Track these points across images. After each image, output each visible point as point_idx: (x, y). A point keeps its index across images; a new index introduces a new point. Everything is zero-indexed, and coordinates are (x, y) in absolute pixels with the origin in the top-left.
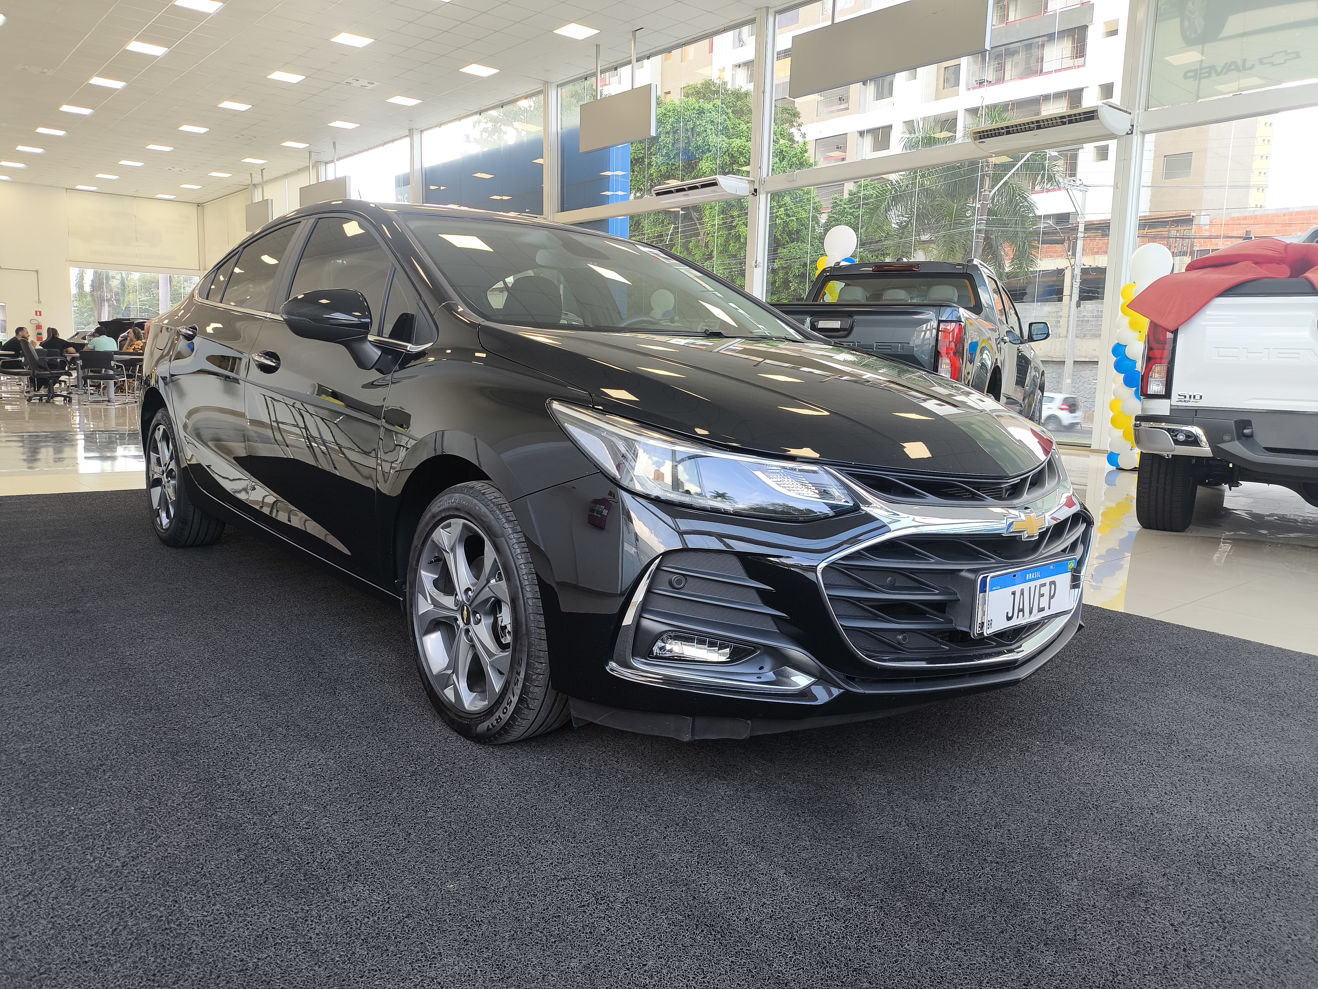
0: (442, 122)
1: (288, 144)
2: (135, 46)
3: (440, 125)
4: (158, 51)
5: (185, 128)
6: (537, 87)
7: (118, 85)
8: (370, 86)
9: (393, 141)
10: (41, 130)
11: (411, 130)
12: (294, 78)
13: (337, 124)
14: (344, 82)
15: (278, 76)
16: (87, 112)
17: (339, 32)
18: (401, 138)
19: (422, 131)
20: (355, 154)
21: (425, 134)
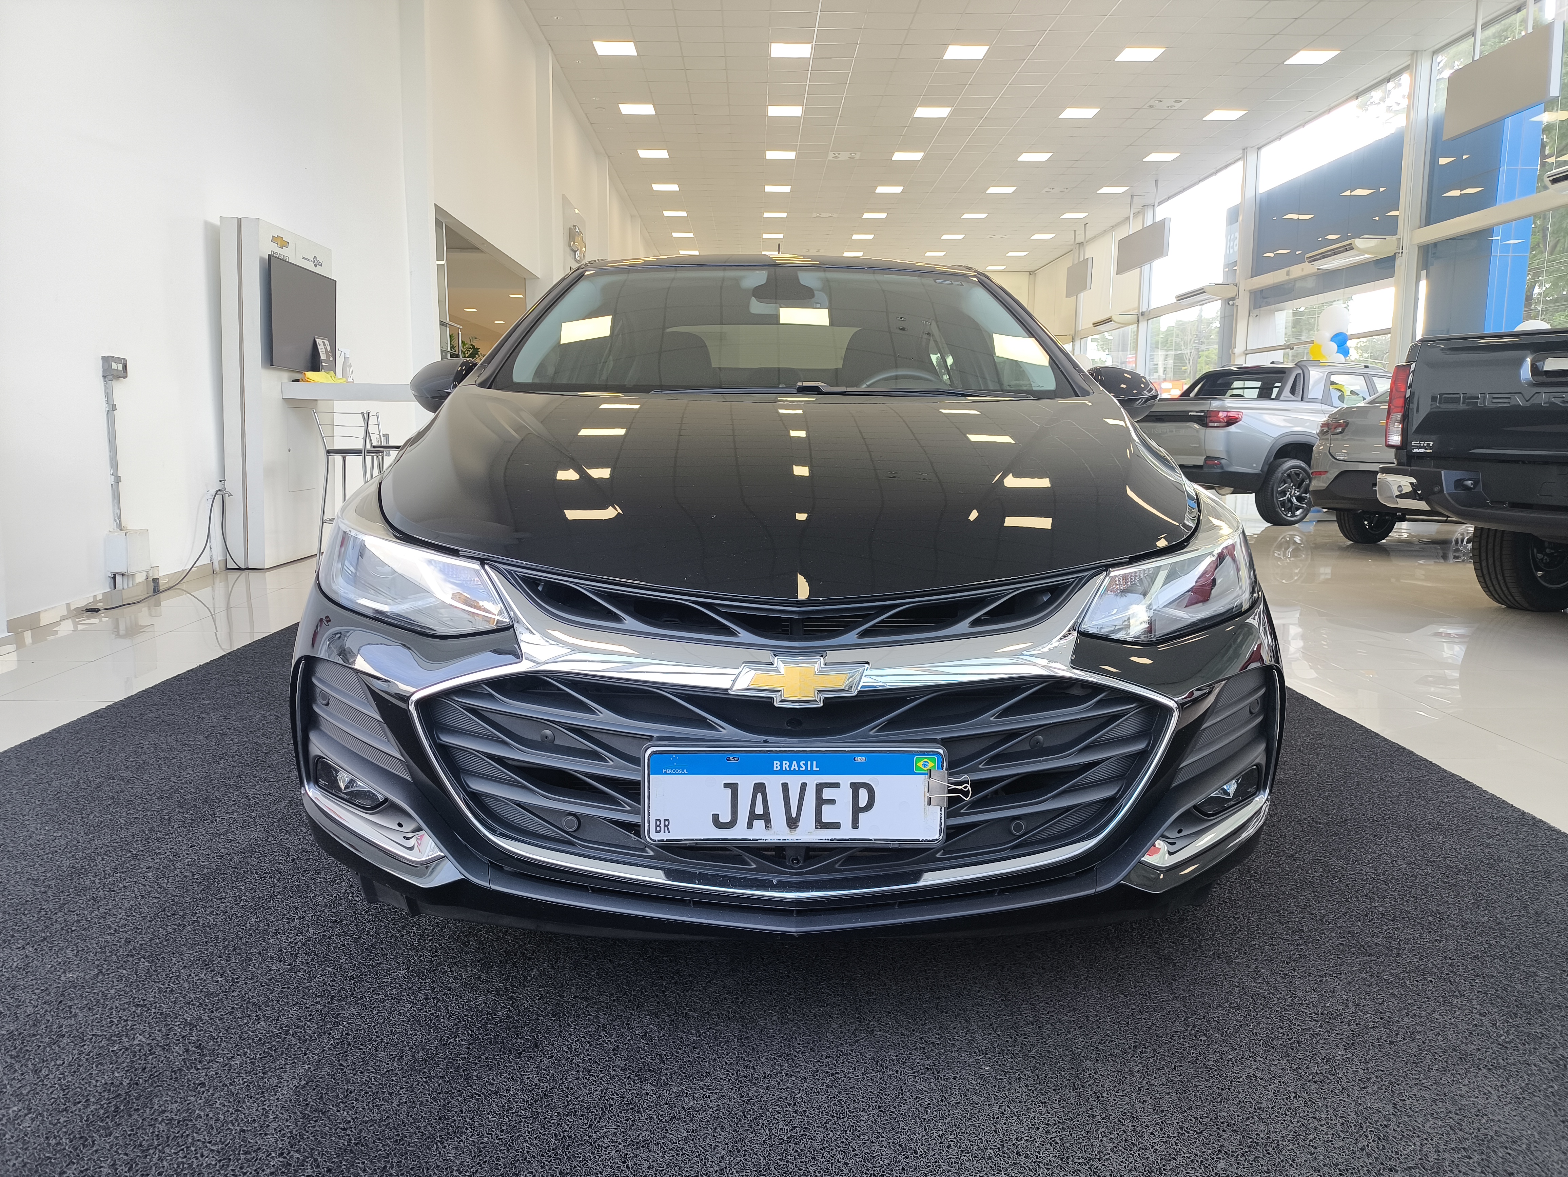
0: (1283, 132)
1: (1105, 190)
2: (922, 112)
3: (1280, 137)
4: (942, 112)
5: (992, 190)
6: (1405, 61)
7: (917, 156)
8: (1178, 105)
9: (1226, 166)
10: (866, 216)
11: (1244, 149)
12: (1088, 113)
13: (1153, 157)
14: (1146, 107)
15: (1070, 113)
16: (898, 189)
17: (1122, 48)
18: (1235, 162)
19: (1259, 149)
20: (1184, 190)
21: (1264, 151)
